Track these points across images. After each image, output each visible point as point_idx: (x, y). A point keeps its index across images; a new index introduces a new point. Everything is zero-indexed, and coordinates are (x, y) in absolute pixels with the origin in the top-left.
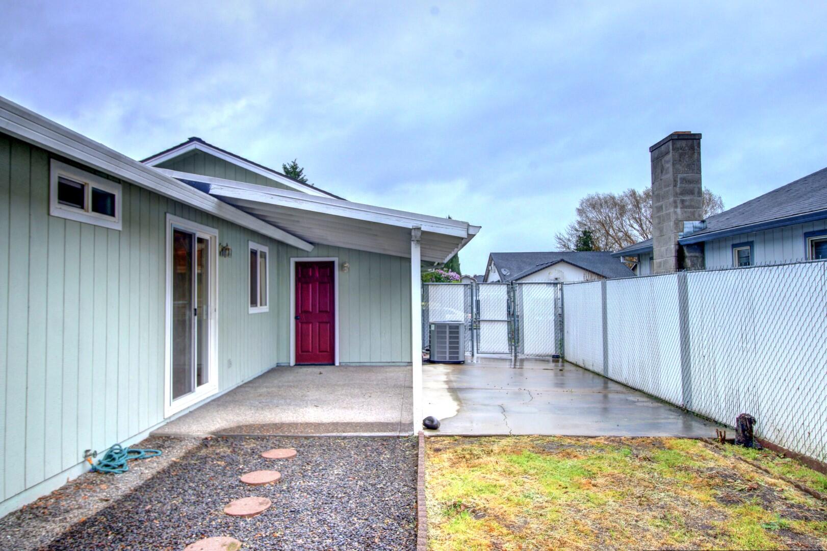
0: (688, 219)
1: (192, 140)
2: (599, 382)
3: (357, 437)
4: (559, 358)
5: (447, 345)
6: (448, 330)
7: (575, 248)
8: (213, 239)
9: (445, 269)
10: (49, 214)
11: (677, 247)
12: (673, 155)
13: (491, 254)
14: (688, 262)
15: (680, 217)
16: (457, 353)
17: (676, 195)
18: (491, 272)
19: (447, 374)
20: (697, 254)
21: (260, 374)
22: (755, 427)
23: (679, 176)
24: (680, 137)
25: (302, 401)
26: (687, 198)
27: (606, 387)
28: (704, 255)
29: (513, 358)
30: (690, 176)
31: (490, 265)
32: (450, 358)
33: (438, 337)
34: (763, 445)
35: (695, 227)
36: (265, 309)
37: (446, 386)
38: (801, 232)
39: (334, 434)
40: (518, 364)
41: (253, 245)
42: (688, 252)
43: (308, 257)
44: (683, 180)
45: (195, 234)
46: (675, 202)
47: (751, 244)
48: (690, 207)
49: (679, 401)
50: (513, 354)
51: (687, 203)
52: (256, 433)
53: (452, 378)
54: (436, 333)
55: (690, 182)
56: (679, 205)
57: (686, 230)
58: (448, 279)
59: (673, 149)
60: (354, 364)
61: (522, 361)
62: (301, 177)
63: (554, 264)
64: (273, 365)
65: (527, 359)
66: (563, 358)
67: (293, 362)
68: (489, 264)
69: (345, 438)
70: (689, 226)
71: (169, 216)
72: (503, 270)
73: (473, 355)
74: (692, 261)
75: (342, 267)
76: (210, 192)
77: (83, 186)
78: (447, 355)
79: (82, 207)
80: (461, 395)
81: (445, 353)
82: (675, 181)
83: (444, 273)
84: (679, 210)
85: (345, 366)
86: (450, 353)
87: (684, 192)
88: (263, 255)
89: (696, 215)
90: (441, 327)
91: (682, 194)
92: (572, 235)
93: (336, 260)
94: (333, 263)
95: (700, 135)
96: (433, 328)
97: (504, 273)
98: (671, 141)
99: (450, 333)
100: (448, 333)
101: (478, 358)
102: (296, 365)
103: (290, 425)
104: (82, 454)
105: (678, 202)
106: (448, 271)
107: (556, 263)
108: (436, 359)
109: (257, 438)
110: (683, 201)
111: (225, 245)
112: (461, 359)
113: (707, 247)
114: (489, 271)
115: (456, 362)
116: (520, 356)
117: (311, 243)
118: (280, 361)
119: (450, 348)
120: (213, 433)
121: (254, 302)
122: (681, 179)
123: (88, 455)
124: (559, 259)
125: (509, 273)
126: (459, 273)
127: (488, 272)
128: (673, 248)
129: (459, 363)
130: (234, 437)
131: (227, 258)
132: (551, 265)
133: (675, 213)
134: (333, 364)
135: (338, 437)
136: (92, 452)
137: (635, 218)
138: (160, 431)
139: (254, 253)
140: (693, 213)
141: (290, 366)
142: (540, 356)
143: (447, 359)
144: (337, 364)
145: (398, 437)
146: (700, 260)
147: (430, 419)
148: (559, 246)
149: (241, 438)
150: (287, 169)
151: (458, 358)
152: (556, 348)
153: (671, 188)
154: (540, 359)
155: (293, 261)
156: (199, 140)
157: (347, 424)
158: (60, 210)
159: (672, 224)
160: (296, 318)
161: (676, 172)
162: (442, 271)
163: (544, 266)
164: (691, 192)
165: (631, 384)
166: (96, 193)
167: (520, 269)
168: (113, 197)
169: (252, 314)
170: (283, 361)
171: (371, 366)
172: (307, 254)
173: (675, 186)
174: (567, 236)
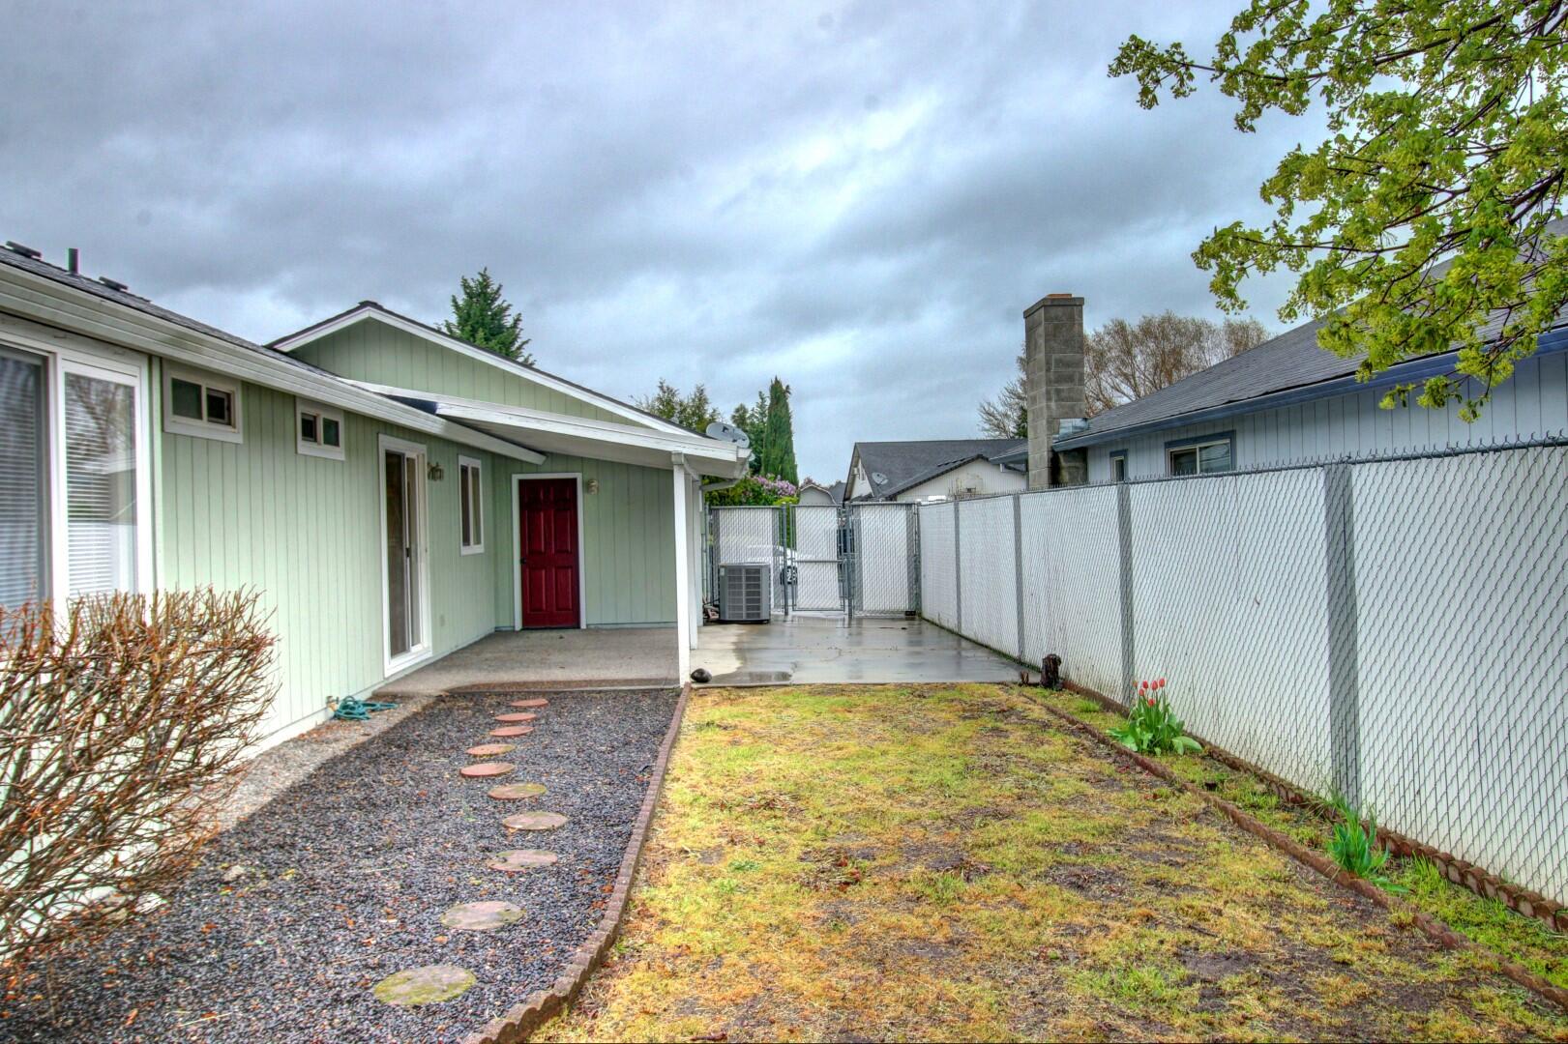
0: (1067, 416)
1: (364, 305)
2: (951, 641)
3: (614, 691)
4: (913, 614)
5: (744, 597)
6: (744, 576)
7: (1015, 431)
8: (421, 459)
9: (769, 475)
10: (296, 452)
11: (1051, 455)
12: (1045, 328)
13: (857, 446)
14: (1065, 475)
15: (1054, 414)
16: (758, 608)
17: (1049, 382)
18: (857, 479)
19: (739, 635)
20: (1078, 464)
21: (477, 639)
22: (1061, 669)
23: (1054, 356)
24: (1055, 303)
25: (544, 663)
26: (1064, 387)
27: (959, 644)
28: (1086, 464)
29: (847, 617)
30: (1069, 356)
31: (856, 466)
32: (748, 615)
33: (730, 586)
34: (1066, 685)
35: (1075, 427)
36: (479, 549)
37: (733, 647)
38: (1161, 442)
39: (588, 689)
40: (854, 622)
41: (464, 460)
42: (1065, 461)
43: (537, 472)
44: (1059, 362)
45: (404, 455)
46: (1048, 392)
47: (1124, 452)
48: (1071, 399)
49: (1015, 654)
50: (847, 611)
51: (1064, 395)
52: (497, 690)
53: (745, 639)
54: (727, 579)
55: (1068, 365)
56: (1054, 397)
57: (1062, 431)
58: (775, 493)
59: (1046, 320)
60: (608, 627)
61: (860, 620)
62: (497, 303)
63: (964, 464)
64: (489, 628)
65: (867, 618)
66: (920, 614)
67: (518, 626)
68: (854, 464)
69: (600, 692)
70: (1068, 425)
71: (381, 436)
72: (874, 476)
73: (786, 613)
74: (1070, 474)
75: (587, 486)
76: (438, 412)
77: (315, 417)
78: (744, 612)
79: (316, 441)
80: (748, 655)
81: (741, 608)
82: (1048, 363)
83: (767, 482)
84: (1053, 404)
85: (595, 630)
86: (748, 608)
87: (1060, 379)
88: (475, 471)
89: (1077, 409)
90: (734, 571)
91: (1058, 381)
92: (1010, 406)
93: (579, 476)
94: (574, 481)
95: (1082, 299)
96: (722, 573)
97: (877, 480)
98: (1042, 310)
99: (748, 579)
100: (744, 579)
101: (794, 617)
102: (523, 629)
103: (535, 683)
104: (325, 700)
105: (1052, 392)
106: (775, 478)
107: (969, 462)
108: (727, 619)
109: (499, 695)
110: (1058, 392)
111: (434, 465)
112: (764, 616)
113: (1090, 453)
114: (854, 476)
115: (756, 621)
116: (857, 614)
117: (541, 453)
118: (501, 625)
119: (748, 601)
120: (447, 691)
121: (466, 541)
122: (1056, 360)
123: (329, 701)
124: (974, 455)
125: (886, 481)
126: (794, 482)
127: (852, 477)
128: (1046, 455)
129: (760, 622)
130: (473, 694)
131: (438, 482)
132: (960, 466)
133: (1048, 407)
134: (578, 627)
135: (593, 692)
136: (335, 698)
137: (1126, 376)
138: (384, 690)
139: (464, 470)
140: (1072, 408)
141: (514, 631)
142: (888, 612)
143: (744, 618)
144: (583, 626)
145: (662, 690)
146: (1081, 472)
147: (701, 672)
148: (987, 426)
149: (483, 694)
150: (471, 287)
151: (759, 615)
152: (910, 599)
153: (1043, 373)
154: (888, 617)
155: (516, 478)
156: (375, 305)
157: (603, 681)
158: (305, 448)
159: (1044, 422)
160: (522, 561)
161: (1049, 352)
162: (764, 479)
163: (947, 467)
164: (1070, 379)
165: (980, 640)
166: (325, 420)
167: (909, 473)
168: (337, 423)
169: (464, 556)
170: (505, 624)
171: (632, 629)
172: (536, 468)
173: (1048, 370)
174: (1001, 409)
